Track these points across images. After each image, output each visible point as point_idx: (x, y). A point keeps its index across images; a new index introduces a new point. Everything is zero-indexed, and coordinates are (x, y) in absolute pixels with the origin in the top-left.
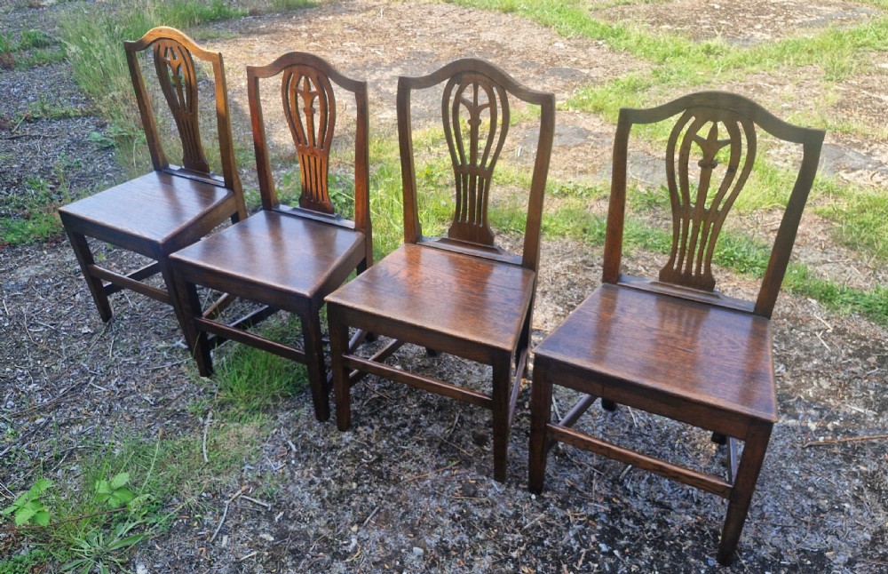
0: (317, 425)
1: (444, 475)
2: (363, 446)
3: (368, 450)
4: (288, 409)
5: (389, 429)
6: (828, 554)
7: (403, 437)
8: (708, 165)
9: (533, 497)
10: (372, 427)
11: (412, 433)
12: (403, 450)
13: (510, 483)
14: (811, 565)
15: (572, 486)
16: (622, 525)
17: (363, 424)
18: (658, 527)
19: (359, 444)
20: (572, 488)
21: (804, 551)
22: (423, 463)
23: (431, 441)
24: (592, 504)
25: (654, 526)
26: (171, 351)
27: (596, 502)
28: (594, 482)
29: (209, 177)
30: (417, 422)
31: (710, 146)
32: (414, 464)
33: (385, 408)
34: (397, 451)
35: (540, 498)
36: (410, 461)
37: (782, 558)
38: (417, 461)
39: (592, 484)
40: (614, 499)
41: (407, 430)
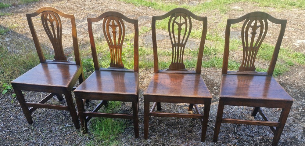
0: (137, 140)
1: (186, 144)
2: (156, 142)
3: (158, 143)
4: (123, 137)
5: (161, 135)
6: (296, 137)
7: (166, 136)
8: (254, 34)
9: (215, 143)
10: (155, 136)
11: (169, 134)
12: (170, 140)
13: (206, 141)
14: (294, 141)
15: (224, 137)
16: (244, 144)
17: (151, 136)
18: (253, 142)
19: (154, 142)
20: (224, 138)
21: (290, 138)
22: (177, 142)
23: (176, 135)
24: (233, 141)
25: (252, 142)
26: (66, 128)
27: (233, 140)
28: (229, 134)
29: (67, 62)
30: (168, 131)
31: (255, 28)
32: (175, 143)
33: (155, 129)
34: (167, 141)
35: (217, 143)
36: (173, 143)
37: (287, 141)
38: (175, 142)
39: (229, 135)
40: (238, 138)
41: (166, 134)
